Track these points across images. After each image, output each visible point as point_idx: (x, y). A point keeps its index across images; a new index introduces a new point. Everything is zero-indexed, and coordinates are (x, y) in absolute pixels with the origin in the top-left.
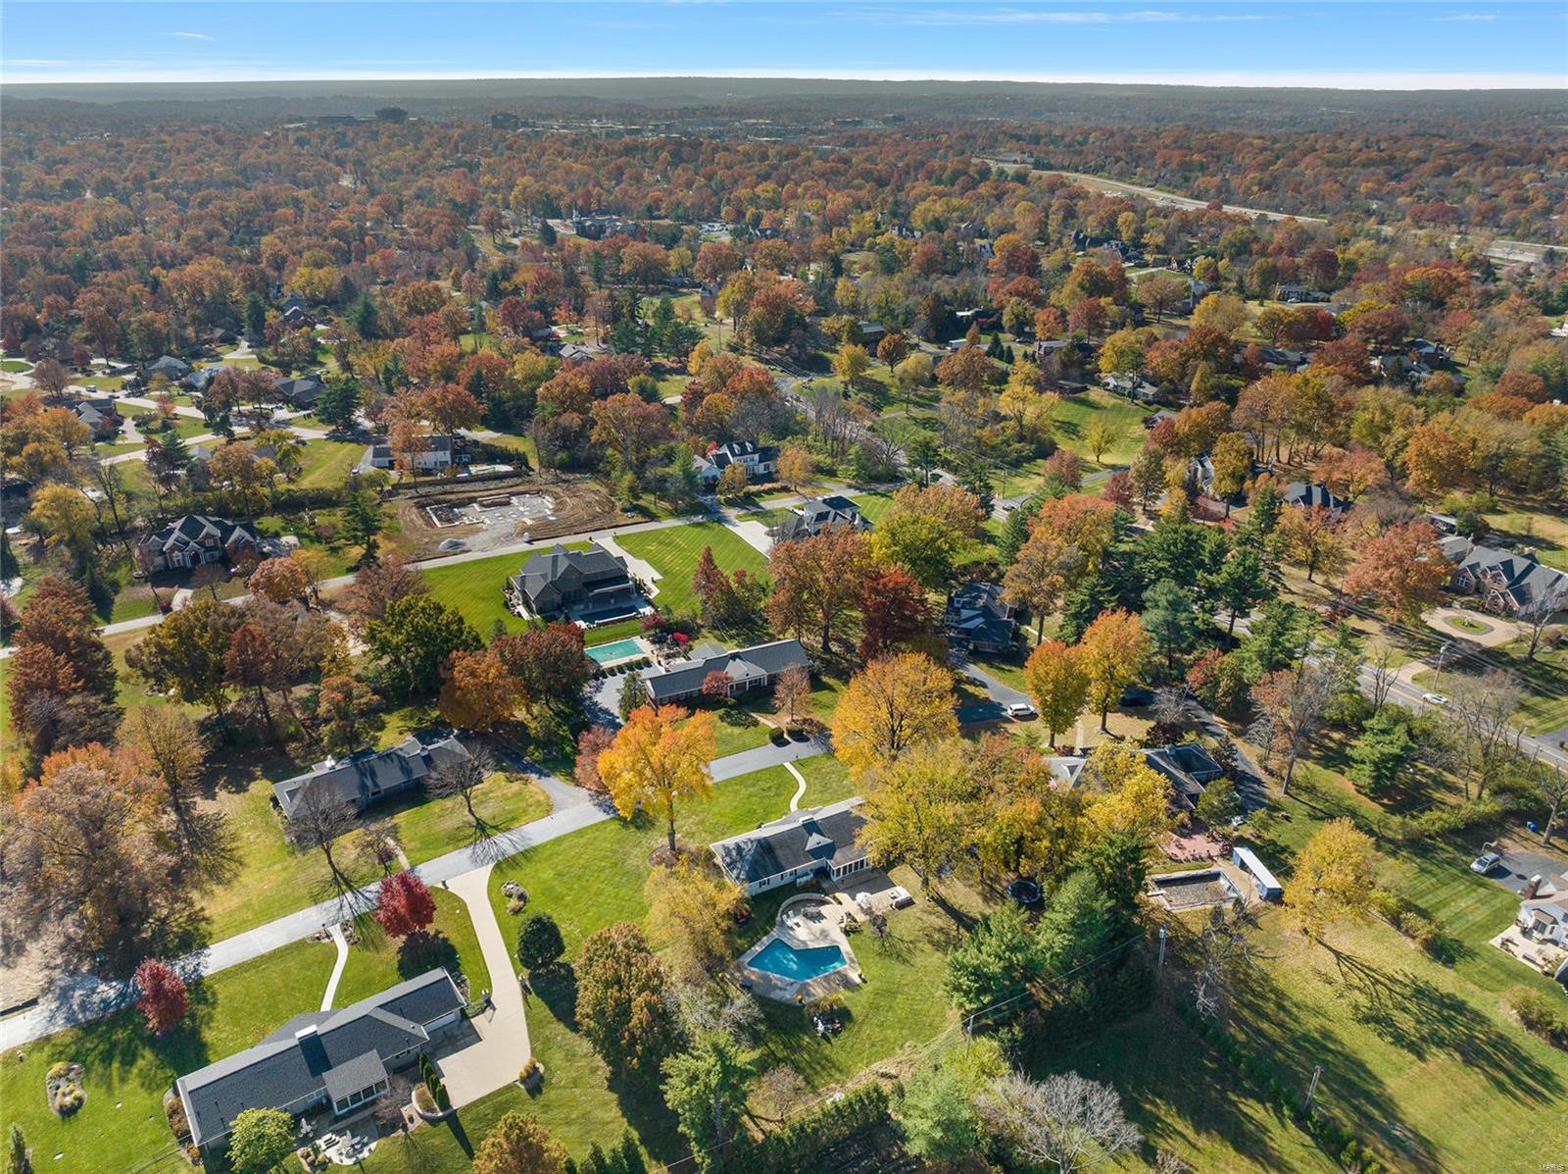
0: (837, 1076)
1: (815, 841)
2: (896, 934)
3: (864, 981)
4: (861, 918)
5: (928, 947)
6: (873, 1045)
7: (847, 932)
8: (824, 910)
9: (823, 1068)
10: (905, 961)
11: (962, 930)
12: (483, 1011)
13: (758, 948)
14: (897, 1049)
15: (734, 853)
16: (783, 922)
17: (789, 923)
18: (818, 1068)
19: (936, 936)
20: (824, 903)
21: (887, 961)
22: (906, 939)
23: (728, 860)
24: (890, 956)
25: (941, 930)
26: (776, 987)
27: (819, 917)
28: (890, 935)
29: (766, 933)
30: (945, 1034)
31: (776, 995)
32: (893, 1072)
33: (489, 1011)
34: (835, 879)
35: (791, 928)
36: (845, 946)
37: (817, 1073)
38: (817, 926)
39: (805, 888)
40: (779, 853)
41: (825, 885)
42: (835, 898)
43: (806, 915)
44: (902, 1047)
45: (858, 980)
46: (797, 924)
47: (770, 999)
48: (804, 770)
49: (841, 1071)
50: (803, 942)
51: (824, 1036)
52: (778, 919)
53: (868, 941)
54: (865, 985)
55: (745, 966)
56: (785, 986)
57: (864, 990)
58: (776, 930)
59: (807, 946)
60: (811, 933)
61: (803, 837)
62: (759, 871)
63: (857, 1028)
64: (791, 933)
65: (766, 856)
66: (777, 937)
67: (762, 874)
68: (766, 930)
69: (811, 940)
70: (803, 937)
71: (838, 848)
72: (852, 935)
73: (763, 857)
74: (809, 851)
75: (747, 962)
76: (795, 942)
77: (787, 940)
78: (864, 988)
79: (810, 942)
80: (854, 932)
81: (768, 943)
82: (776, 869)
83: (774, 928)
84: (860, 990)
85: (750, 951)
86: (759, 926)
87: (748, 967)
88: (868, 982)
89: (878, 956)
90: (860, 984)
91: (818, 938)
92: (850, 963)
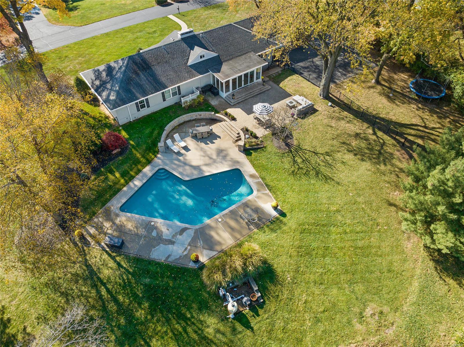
1: (197, 55)
2: (306, 146)
3: (283, 214)
4: (260, 132)
5: (349, 157)
6: (318, 320)
7: (247, 151)
8: (216, 128)
10: (327, 179)
11: (380, 134)
13: (137, 183)
14: (354, 321)
15: (104, 74)
16: (167, 148)
17: (175, 149)
19: (354, 143)
20: (214, 121)
21: (304, 180)
22: (319, 150)
23: (97, 83)
24: (307, 174)
25: (357, 135)
26: (160, 239)
27: (211, 137)
28: (299, 148)
29: (149, 162)
30: (416, 284)
34: (224, 95)
35: (179, 154)
38: (211, 148)
39: (192, 108)
40: (158, 70)
41: (214, 102)
42: (226, 114)
43: (195, 137)
44: (361, 316)
45: (274, 213)
46: (186, 148)
47: (150, 262)
48: (186, 18)
50: (197, 168)
51: (239, 316)
52: (161, 144)
53: (275, 159)
54: (284, 220)
55: (118, 211)
56: (174, 236)
57: (285, 228)
58: (159, 158)
59: (202, 173)
60: (204, 156)
61: (184, 51)
62: (134, 90)
63: (286, 294)
64: (179, 160)
65: (140, 73)
66: (161, 167)
67: (138, 95)
68: (147, 160)
69: (206, 165)
70: (195, 163)
71: (225, 61)
72: (254, 154)
73: (138, 75)
74: (193, 66)
75: (120, 205)
76: (185, 170)
77: (174, 169)
78: (285, 224)
79: (204, 168)
80: (255, 150)
81: (150, 174)
82: (155, 87)
83: (156, 156)
84: (280, 228)
85: (125, 189)
86: (138, 155)
87: (121, 213)
88: (288, 214)
89: (292, 176)
90: (277, 219)
91: (215, 161)
92: (258, 190)
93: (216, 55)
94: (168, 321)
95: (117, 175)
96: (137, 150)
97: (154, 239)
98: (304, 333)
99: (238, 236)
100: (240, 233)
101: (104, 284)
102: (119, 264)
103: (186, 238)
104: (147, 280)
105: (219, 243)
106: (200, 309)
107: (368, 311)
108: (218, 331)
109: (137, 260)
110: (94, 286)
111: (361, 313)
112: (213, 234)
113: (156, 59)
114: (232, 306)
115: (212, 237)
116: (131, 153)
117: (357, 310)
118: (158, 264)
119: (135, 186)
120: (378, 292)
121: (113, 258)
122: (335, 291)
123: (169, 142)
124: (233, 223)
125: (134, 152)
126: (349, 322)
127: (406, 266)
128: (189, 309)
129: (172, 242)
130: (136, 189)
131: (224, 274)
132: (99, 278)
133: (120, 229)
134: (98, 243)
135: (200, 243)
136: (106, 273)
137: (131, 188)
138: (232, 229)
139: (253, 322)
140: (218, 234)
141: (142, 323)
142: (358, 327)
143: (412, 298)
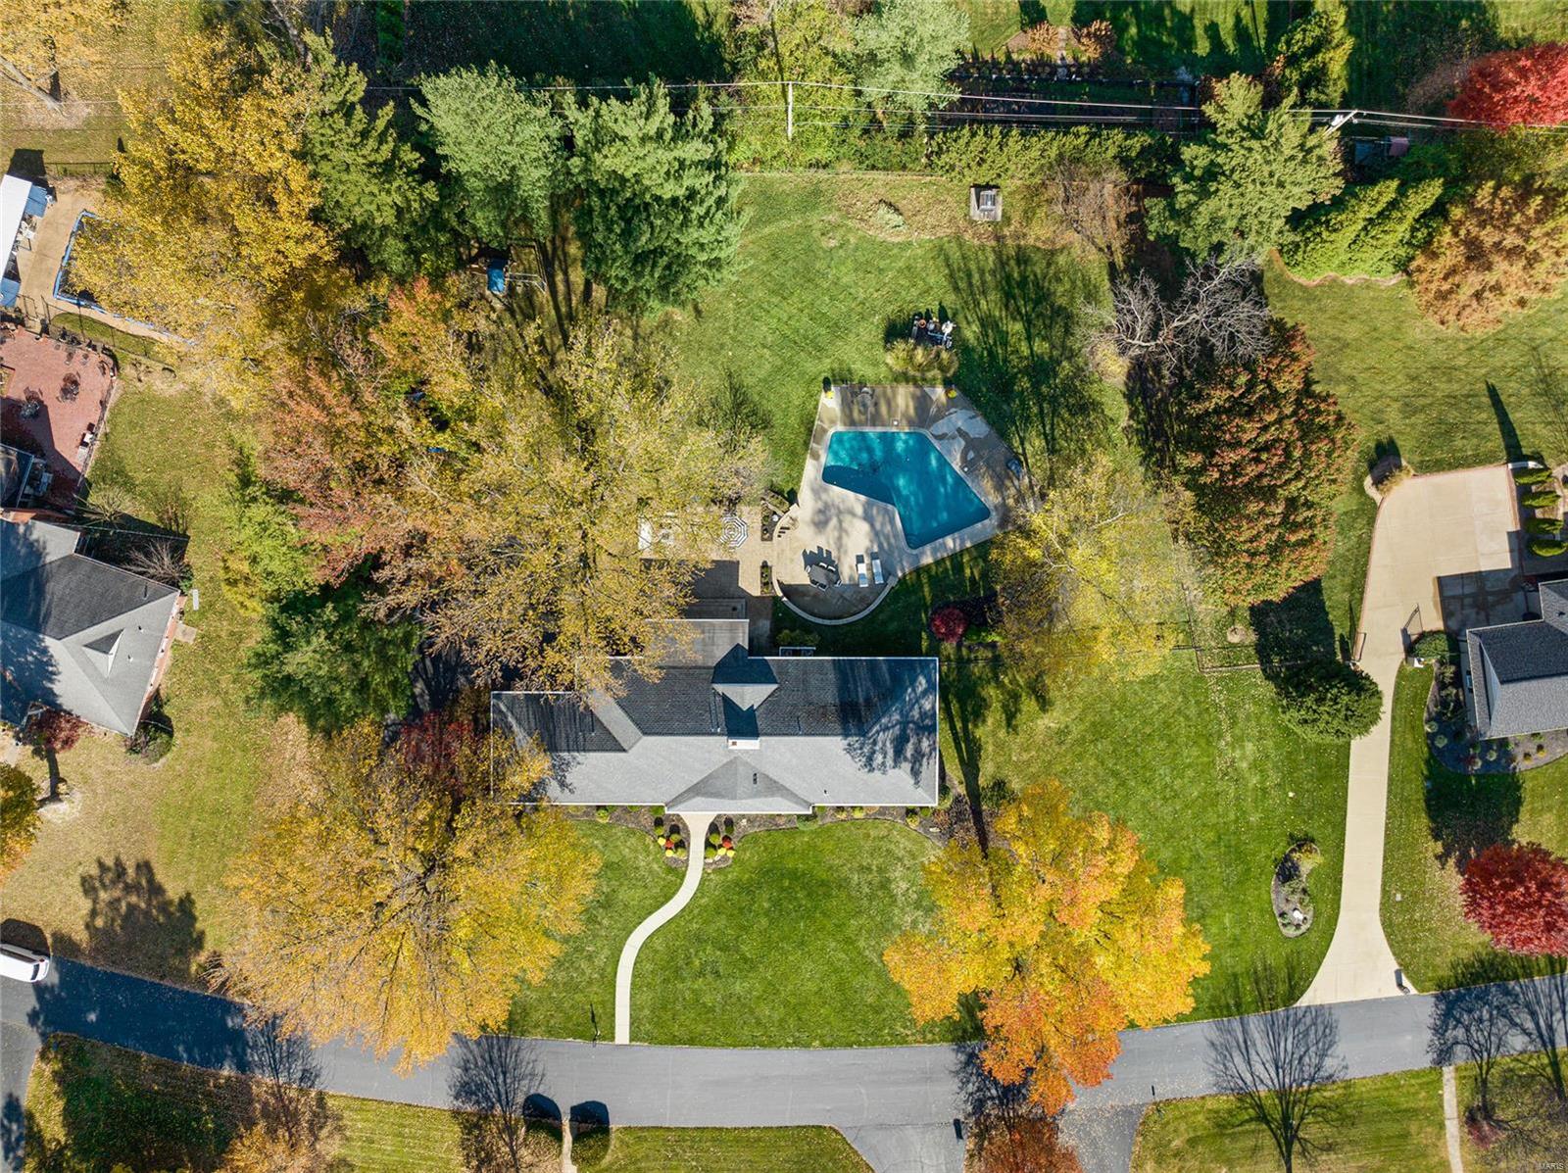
0: (955, 255)
1: (750, 696)
3: (825, 381)
4: (750, 516)
6: (881, 271)
7: (791, 498)
9: (969, 276)
10: (735, 390)
12: (1423, 636)
13: (950, 543)
14: (852, 246)
15: (909, 752)
16: (885, 576)
18: (976, 277)
21: (764, 406)
23: (925, 744)
24: (754, 413)
26: (971, 444)
27: (815, 561)
29: (918, 571)
30: (767, 231)
31: (979, 428)
32: (883, 210)
33: (1414, 631)
35: (875, 557)
36: (811, 470)
37: (982, 272)
38: (828, 541)
40: (830, 696)
42: (766, 584)
43: (835, 574)
44: (842, 245)
45: (834, 390)
46: (860, 559)
47: (991, 423)
48: (600, 999)
49: (947, 259)
50: (868, 518)
51: (945, 319)
52: (889, 587)
54: (829, 375)
55: (994, 513)
56: (954, 438)
57: (836, 365)
58: (903, 569)
59: (867, 503)
60: (846, 532)
61: (769, 712)
62: (887, 676)
63: (890, 308)
64: (880, 546)
65: (861, 700)
66: (909, 551)
67: (884, 668)
68: (919, 576)
69: (854, 515)
70: (865, 527)
71: (709, 668)
72: (787, 490)
73: (868, 701)
74: (771, 680)
75: (987, 522)
76: (883, 524)
77: (896, 536)
78: (833, 370)
79: (859, 510)
80: (780, 493)
81: (928, 548)
82: (852, 670)
83: (904, 576)
84: (841, 369)
85: (968, 545)
86: (926, 589)
87: (991, 508)
88: (821, 378)
89: (773, 422)
90: (835, 381)
91: (840, 512)
92: (825, 431)
93: (715, 686)
94: (1005, 360)
95: (968, 572)
96: (924, 598)
97: (974, 448)
98: (900, 271)
99: (889, 391)
100: (885, 393)
101: (1045, 434)
102: (1022, 443)
103: (941, 427)
104: (1005, 407)
105: (914, 397)
106: (973, 350)
107: (833, 243)
108: (968, 323)
109: (1003, 435)
110: (1054, 439)
111: (841, 247)
112: (912, 411)
113: (824, 715)
114: (948, 328)
115: (916, 409)
116: (934, 597)
117: (841, 252)
118: (985, 416)
119: (954, 541)
120: (809, 250)
121: (1024, 454)
122: (845, 280)
123: (879, 580)
124: (884, 409)
125: (928, 598)
126: (856, 249)
127: (756, 249)
128: (981, 357)
129: (959, 430)
130: (956, 535)
131: (938, 355)
132: (1047, 443)
133: (1000, 487)
134: (1031, 487)
135: (933, 410)
136: (1039, 443)
137: (963, 541)
138: (889, 404)
139: (935, 308)
140: (907, 406)
141: (1028, 375)
142: (852, 240)
143: (785, 224)
